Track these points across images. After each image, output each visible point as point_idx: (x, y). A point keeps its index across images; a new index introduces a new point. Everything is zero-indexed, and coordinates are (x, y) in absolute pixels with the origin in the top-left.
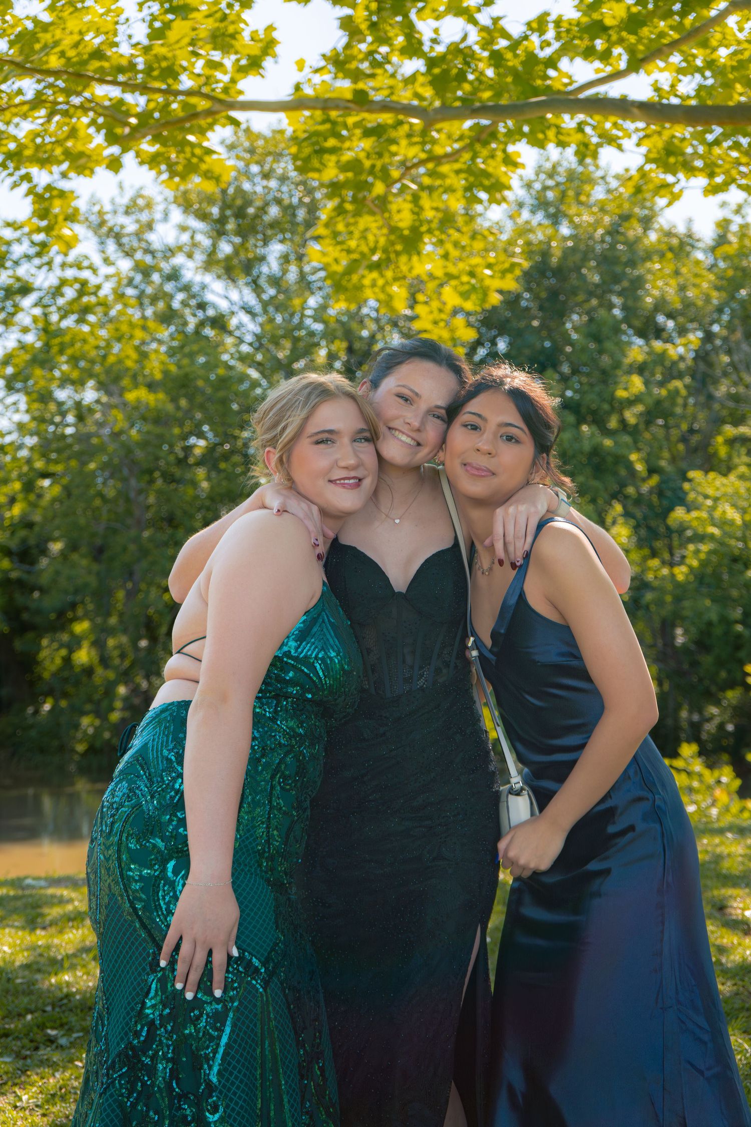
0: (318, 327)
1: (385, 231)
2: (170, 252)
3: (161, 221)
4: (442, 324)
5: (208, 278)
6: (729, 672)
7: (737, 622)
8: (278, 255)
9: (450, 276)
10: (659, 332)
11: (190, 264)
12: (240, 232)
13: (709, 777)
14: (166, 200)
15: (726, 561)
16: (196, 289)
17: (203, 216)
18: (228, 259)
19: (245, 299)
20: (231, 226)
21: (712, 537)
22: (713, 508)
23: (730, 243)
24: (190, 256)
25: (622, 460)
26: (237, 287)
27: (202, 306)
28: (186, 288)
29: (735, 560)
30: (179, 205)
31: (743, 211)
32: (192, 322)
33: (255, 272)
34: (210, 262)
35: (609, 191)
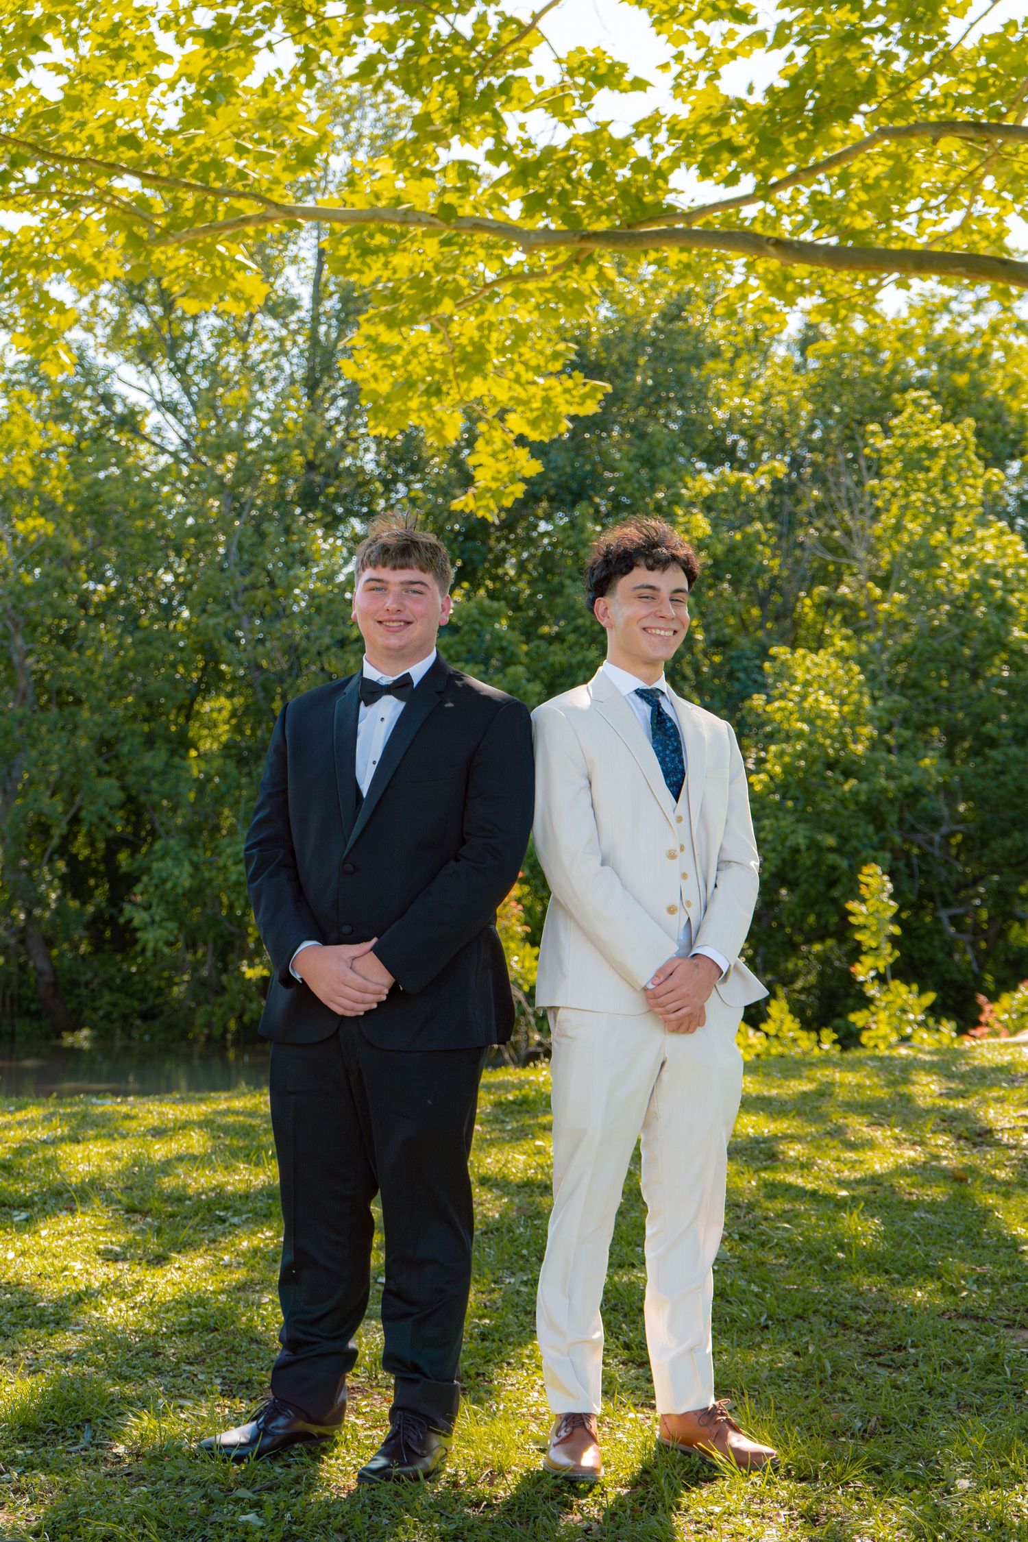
1: (446, 349)
5: (113, 360)
7: (831, 850)
10: (729, 454)
11: (91, 341)
15: (817, 767)
18: (141, 335)
21: (800, 735)
22: (804, 697)
23: (824, 337)
24: (89, 329)
26: (153, 372)
27: (107, 399)
29: (830, 766)
32: (92, 422)
33: (182, 355)
34: (116, 339)
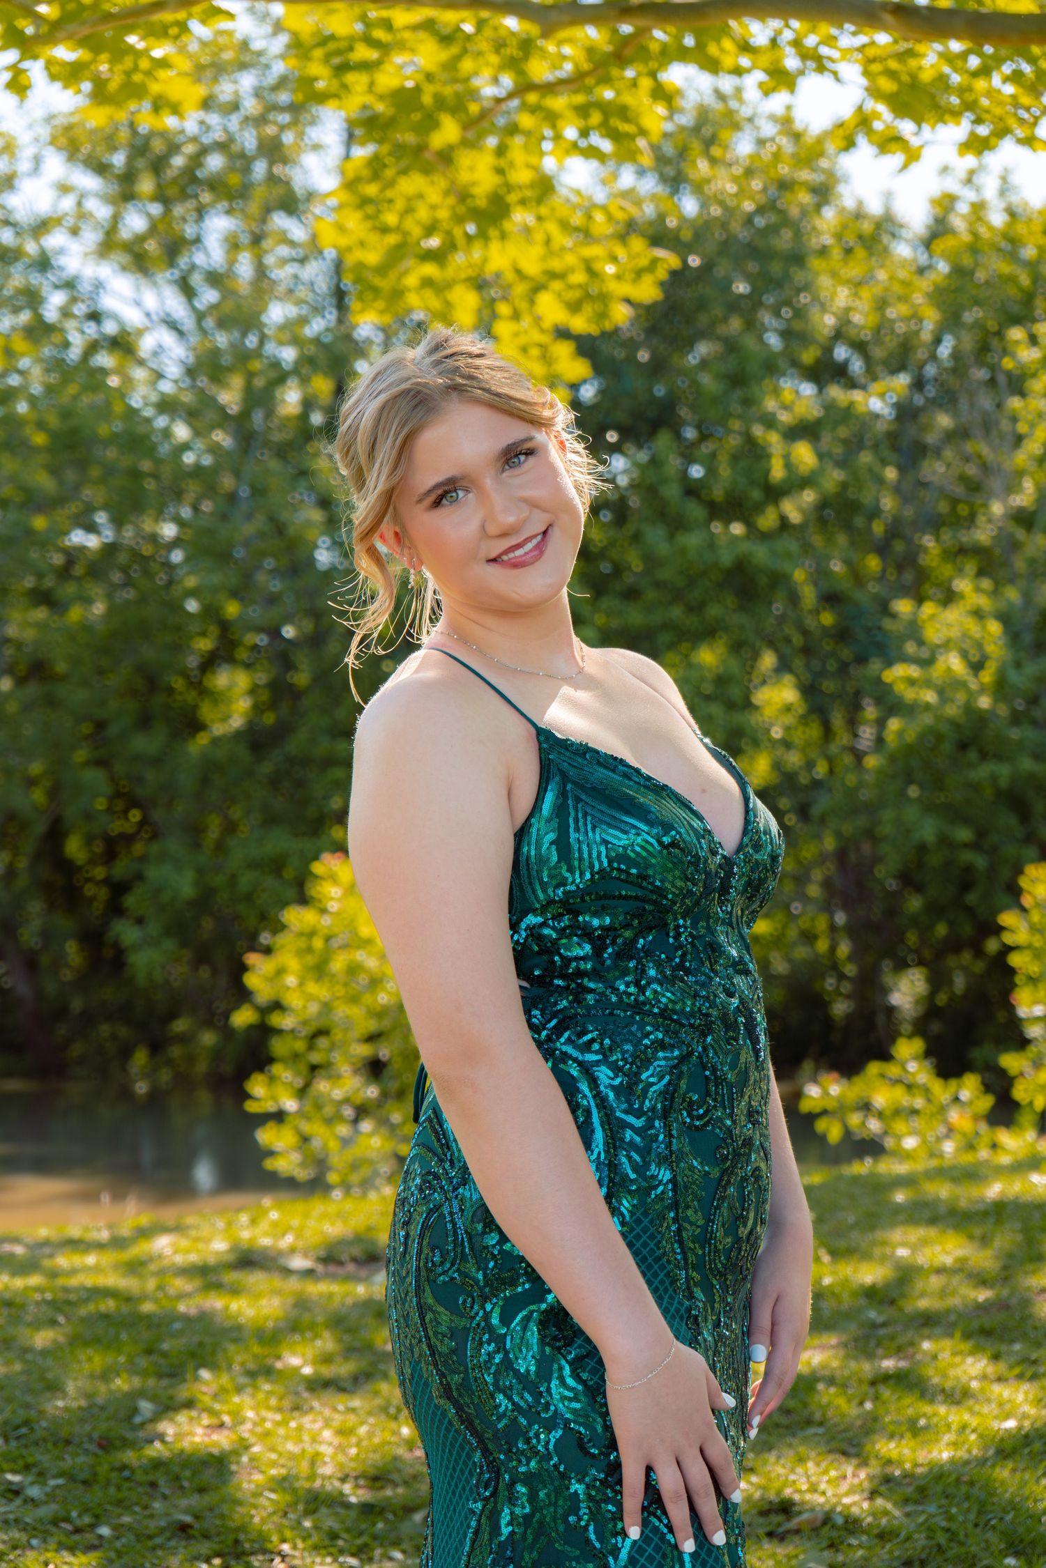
0: (288, 355)
1: (451, 200)
2: (42, 226)
3: (29, 175)
4: (535, 352)
6: (951, 924)
7: (966, 845)
8: (221, 237)
9: (553, 275)
10: (840, 373)
12: (161, 196)
13: (941, 1091)
14: (37, 140)
15: (948, 747)
16: (85, 287)
17: (101, 169)
18: (140, 239)
19: (168, 309)
20: (146, 185)
21: (926, 707)
22: (934, 661)
23: (954, 232)
24: (75, 232)
25: (779, 580)
26: (155, 284)
27: (95, 316)
28: (69, 285)
29: (965, 745)
30: (60, 149)
31: (975, 179)
32: (77, 343)
33: (183, 262)
34: (109, 245)
35: (761, 142)
